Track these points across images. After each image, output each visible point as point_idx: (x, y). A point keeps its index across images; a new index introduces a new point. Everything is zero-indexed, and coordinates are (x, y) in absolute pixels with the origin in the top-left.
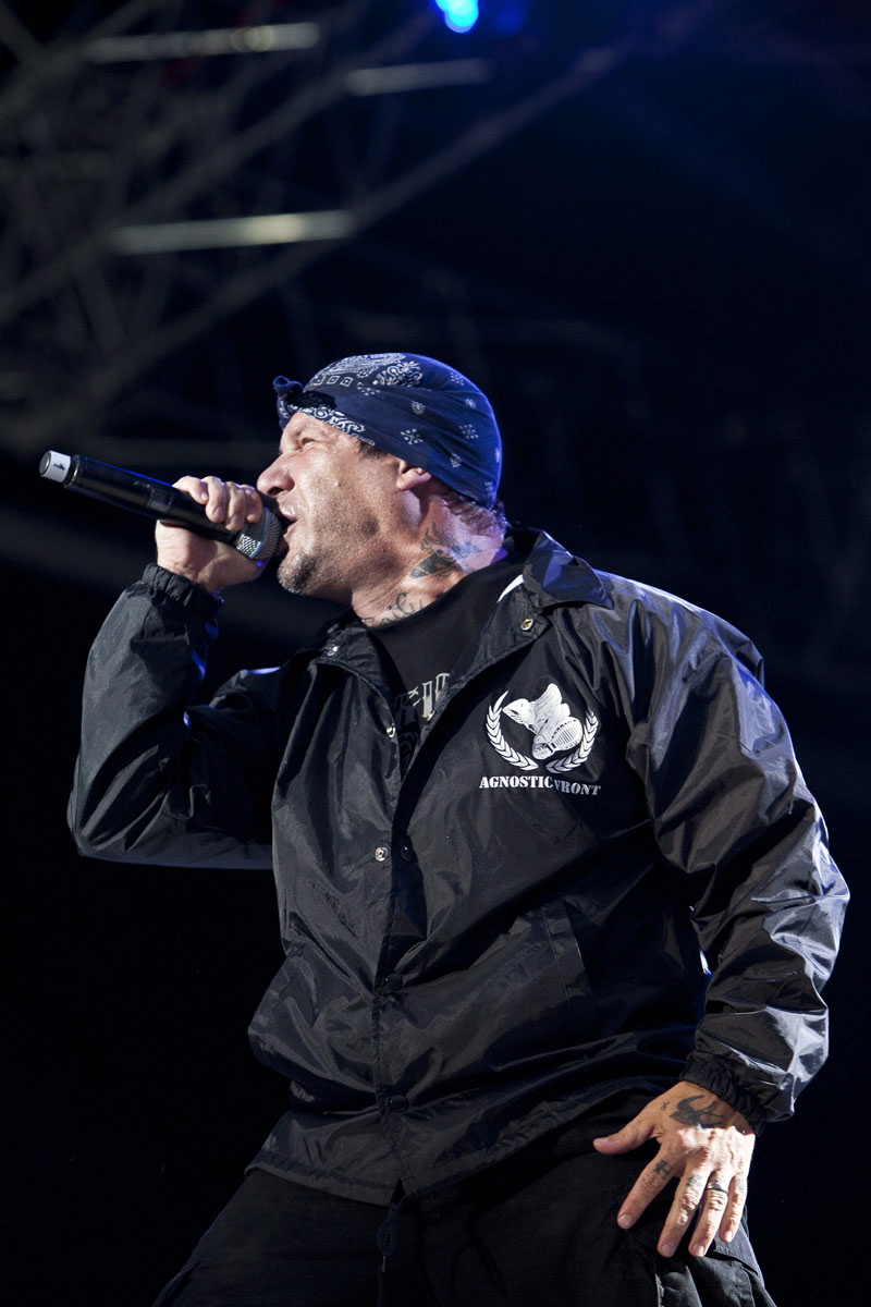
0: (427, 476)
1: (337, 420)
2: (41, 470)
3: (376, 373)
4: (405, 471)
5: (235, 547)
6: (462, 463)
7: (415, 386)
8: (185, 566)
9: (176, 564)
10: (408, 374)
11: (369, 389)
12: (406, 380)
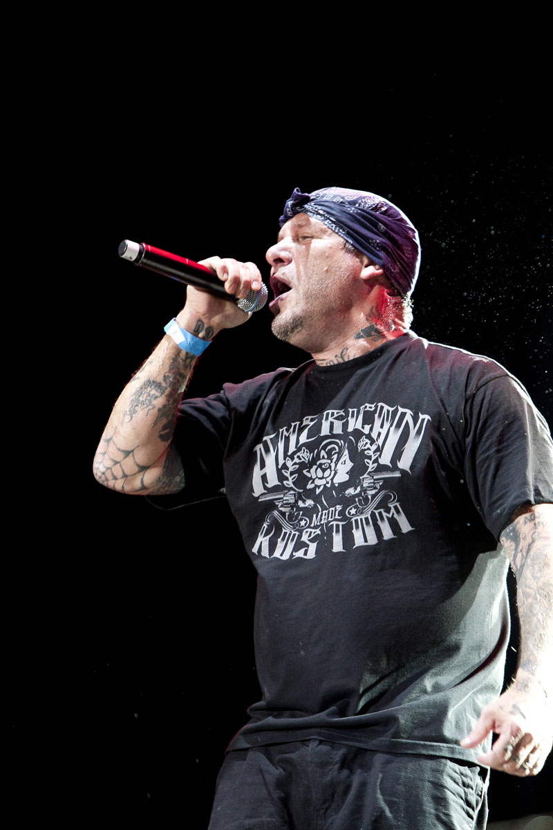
0: (381, 271)
1: (330, 222)
2: (120, 252)
3: (359, 199)
4: (366, 266)
5: (237, 304)
6: (400, 270)
7: (381, 213)
8: (203, 315)
9: (198, 313)
10: (378, 205)
11: (353, 209)
12: (376, 208)
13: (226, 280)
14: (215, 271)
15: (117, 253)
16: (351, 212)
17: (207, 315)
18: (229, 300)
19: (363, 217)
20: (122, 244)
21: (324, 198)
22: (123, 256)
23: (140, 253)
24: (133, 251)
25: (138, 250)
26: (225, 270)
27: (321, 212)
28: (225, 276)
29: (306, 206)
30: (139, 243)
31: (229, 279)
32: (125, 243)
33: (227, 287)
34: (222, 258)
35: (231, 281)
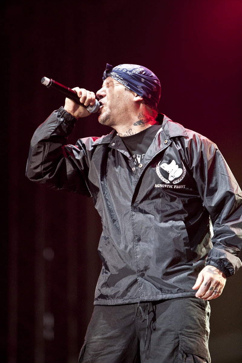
7: (142, 75)
10: (141, 71)
11: (130, 73)
12: (141, 73)
13: (81, 97)
14: (77, 93)
15: (41, 82)
16: (130, 74)
17: (73, 112)
18: (82, 106)
19: (135, 76)
20: (43, 78)
21: (119, 70)
22: (43, 83)
23: (50, 83)
24: (47, 81)
25: (49, 81)
26: (81, 93)
27: (117, 76)
28: (81, 96)
29: (111, 73)
30: (50, 79)
31: (82, 97)
32: (44, 78)
33: (81, 100)
34: (80, 88)
35: (83, 98)
